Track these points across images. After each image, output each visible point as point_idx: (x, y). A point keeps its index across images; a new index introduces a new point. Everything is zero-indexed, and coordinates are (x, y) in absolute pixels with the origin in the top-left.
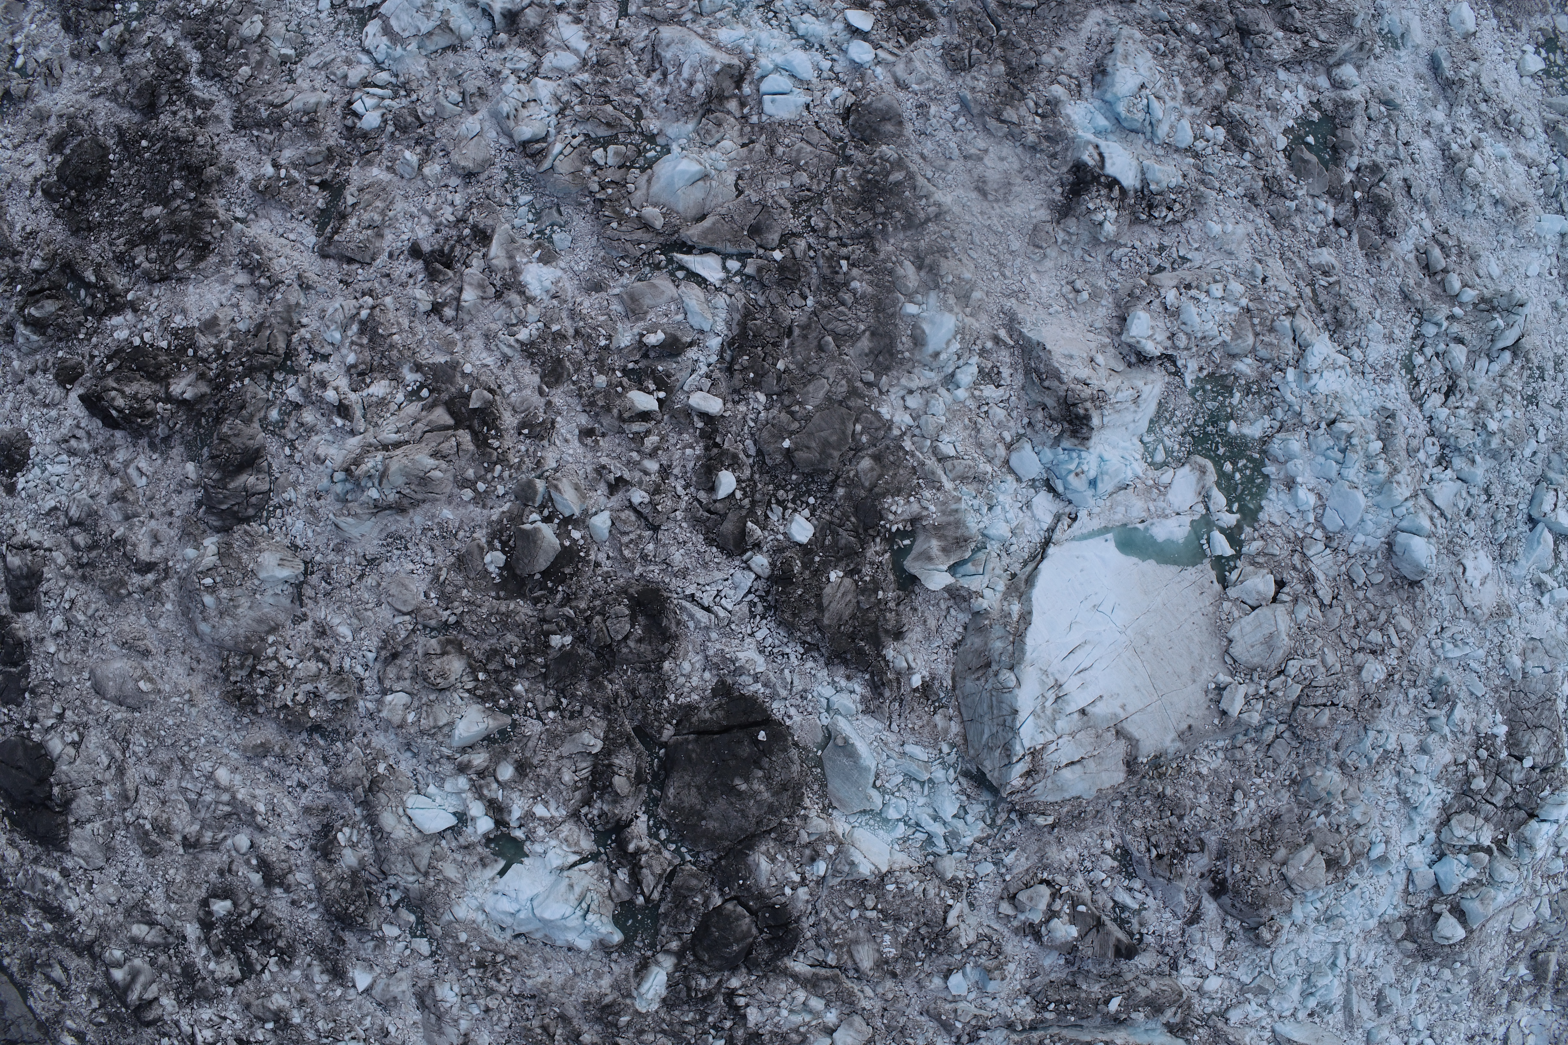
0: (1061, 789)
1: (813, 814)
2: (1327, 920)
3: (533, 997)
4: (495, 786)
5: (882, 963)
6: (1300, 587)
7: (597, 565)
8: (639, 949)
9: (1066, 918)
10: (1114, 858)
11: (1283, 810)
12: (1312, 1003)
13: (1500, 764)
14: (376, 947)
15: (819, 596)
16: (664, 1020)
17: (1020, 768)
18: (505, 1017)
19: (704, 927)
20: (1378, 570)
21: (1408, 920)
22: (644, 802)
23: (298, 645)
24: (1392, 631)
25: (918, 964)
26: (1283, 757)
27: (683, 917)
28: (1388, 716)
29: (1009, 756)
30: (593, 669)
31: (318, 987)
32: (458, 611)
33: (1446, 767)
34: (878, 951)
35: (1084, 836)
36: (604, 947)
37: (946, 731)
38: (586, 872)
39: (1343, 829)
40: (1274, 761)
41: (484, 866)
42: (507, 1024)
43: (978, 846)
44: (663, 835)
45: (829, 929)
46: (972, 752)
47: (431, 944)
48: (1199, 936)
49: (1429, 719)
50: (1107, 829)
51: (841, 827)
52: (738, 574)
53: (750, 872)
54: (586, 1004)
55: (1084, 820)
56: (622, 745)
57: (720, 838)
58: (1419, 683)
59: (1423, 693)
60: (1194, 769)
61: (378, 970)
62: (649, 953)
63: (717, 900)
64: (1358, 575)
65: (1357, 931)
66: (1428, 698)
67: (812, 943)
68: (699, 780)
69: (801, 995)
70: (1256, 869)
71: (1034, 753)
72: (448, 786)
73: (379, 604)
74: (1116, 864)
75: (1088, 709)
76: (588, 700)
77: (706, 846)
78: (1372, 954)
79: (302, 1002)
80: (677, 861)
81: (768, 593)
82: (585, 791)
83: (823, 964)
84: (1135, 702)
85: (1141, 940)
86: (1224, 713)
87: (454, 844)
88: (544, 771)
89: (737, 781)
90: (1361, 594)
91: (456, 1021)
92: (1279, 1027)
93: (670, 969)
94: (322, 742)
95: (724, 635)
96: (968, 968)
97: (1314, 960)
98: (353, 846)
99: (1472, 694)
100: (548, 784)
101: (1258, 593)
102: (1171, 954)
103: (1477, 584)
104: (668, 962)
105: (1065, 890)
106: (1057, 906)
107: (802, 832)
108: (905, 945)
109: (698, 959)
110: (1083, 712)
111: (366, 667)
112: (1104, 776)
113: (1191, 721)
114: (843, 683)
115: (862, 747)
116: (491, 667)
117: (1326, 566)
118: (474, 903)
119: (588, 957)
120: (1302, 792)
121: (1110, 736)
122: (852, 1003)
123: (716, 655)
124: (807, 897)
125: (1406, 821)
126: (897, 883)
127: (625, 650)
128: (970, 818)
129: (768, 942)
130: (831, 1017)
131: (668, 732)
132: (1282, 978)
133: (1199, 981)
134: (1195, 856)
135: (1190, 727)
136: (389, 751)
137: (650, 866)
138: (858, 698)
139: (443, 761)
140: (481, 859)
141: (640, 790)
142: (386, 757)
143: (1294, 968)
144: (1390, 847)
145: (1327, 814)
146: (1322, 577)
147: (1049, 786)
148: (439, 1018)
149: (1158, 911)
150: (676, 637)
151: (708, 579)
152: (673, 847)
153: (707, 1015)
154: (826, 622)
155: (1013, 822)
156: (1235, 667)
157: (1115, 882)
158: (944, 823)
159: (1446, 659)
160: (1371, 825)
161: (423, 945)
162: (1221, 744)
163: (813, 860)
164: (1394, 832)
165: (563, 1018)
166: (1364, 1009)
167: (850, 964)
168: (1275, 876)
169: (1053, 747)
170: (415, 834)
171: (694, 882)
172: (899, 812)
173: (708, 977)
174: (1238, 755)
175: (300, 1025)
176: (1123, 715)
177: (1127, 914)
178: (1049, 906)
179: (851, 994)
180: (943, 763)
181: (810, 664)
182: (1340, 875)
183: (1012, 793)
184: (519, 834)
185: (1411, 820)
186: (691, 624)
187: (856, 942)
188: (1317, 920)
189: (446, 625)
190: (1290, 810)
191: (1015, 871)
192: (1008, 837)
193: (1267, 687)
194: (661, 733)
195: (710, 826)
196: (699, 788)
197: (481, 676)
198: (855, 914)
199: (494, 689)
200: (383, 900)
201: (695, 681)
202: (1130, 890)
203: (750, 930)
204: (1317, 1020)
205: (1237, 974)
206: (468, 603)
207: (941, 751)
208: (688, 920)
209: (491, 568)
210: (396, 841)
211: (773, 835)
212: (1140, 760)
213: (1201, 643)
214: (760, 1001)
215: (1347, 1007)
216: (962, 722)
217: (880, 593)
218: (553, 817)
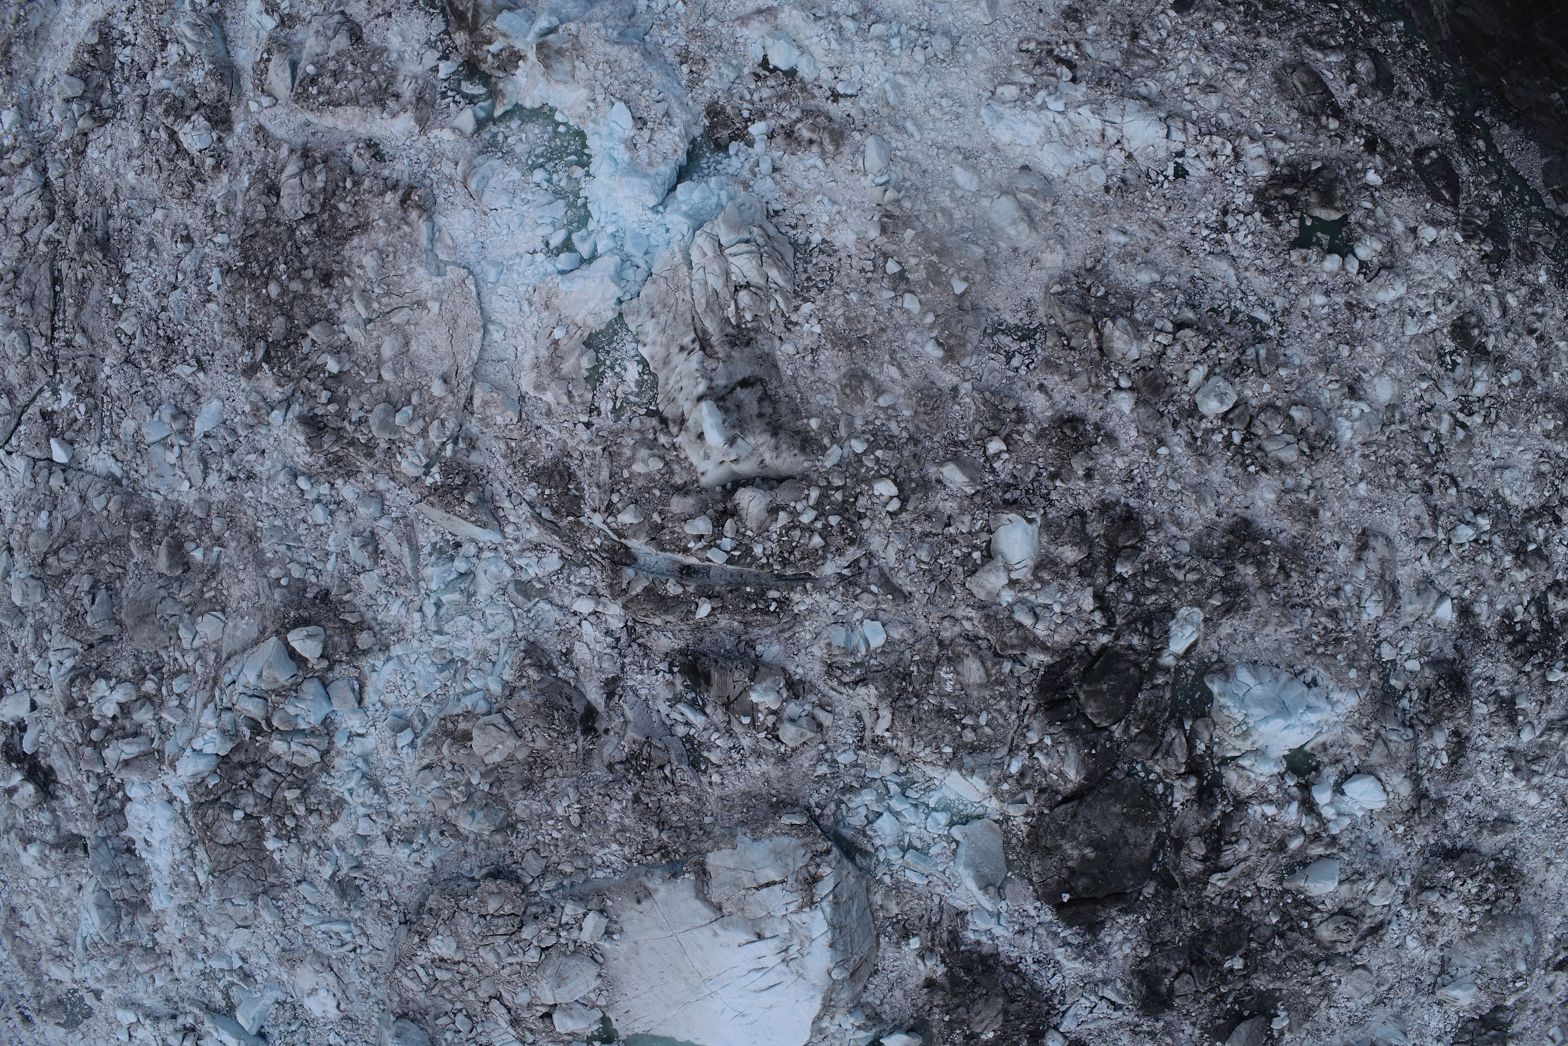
0: (778, 855)
1: (1019, 820)
2: (452, 661)
3: (1293, 607)
4: (1307, 829)
5: (954, 660)
6: (525, 1015)
7: (1194, 1024)
8: (1191, 667)
9: (761, 708)
10: (707, 760)
11: (521, 795)
12: (460, 565)
13: (267, 811)
14: (1428, 646)
15: (1006, 1021)
16: (1176, 596)
17: (825, 888)
18: (1322, 583)
19: (1131, 698)
20: (444, 1029)
21: (354, 651)
22: (1173, 818)
23: (1451, 924)
24: (425, 979)
25: (917, 658)
26: (530, 856)
27: (1149, 710)
28: (408, 875)
29: (835, 897)
30: (1209, 941)
31: (1485, 598)
32: (1317, 978)
33: (334, 819)
34: (958, 674)
35: (741, 785)
36: (1225, 670)
37: (886, 895)
38: (1234, 748)
39: (450, 767)
40: (537, 851)
41: (1324, 744)
42: (1321, 575)
43: (855, 784)
44: (1160, 788)
45: (1009, 700)
46: (864, 883)
47: (1379, 655)
48: (605, 665)
49: (359, 867)
50: (717, 792)
51: (993, 804)
52: (1073, 1027)
53: (1083, 761)
54: (1247, 608)
55: (743, 805)
56: (1193, 879)
57: (1111, 795)
58: (376, 906)
59: (370, 894)
60: (627, 850)
61: (1430, 622)
62: (1182, 663)
63: (1117, 731)
64: (463, 1024)
65: (415, 643)
66: (365, 887)
67: (1024, 681)
68: (1126, 851)
69: (1041, 630)
70: (550, 743)
71: (812, 904)
72: (1347, 821)
73: (1380, 968)
74: (705, 754)
75: (755, 938)
76: (1216, 910)
77: (1124, 786)
78: (394, 612)
79: (1500, 578)
80: (1149, 763)
81: (1048, 1013)
82: (1227, 829)
83: (1015, 660)
84: (704, 936)
85: (671, 665)
86: (602, 911)
87: (1347, 762)
88: (1262, 846)
89: (1092, 855)
90: (458, 1006)
91: (1368, 577)
92: (497, 538)
93: (1165, 653)
94: (1446, 842)
95: (1090, 976)
96: (863, 650)
97: (464, 618)
98: (1434, 751)
99: (311, 883)
100: (1261, 835)
101: (571, 1017)
102: (635, 646)
103: (322, 993)
104: (1167, 660)
105: (762, 735)
106: (771, 719)
107: (1030, 801)
108: (930, 679)
109: (1138, 665)
110: (760, 937)
111: (1398, 915)
112: (730, 864)
113: (638, 907)
114: (984, 939)
115: (971, 884)
116: (1295, 935)
117: (497, 1033)
118: (1340, 709)
119: (1240, 656)
120: (502, 814)
121: (728, 908)
122: (987, 617)
123: (1100, 961)
124: (1029, 734)
125: (371, 759)
126: (941, 753)
127: (1180, 962)
128: (863, 811)
129: (1068, 683)
130: (1007, 597)
131: (1149, 890)
132: (501, 602)
133: (600, 609)
134: (618, 759)
135: (639, 902)
136: (1391, 842)
137: (1178, 764)
138: (971, 926)
139: (1348, 845)
140: (1325, 750)
141: (1178, 832)
142: (1395, 836)
143: (488, 612)
144: (390, 742)
145: (469, 784)
146: (505, 1025)
147: (790, 861)
148: (1382, 576)
149: (655, 698)
150: (1133, 972)
151: (1100, 1023)
152: (1152, 777)
153: (1131, 603)
154: (1000, 1000)
155: (818, 805)
156: (594, 955)
157: (705, 735)
158: (889, 809)
159: (347, 922)
160: (415, 768)
161: (1387, 653)
162: (600, 874)
163: (1022, 774)
164: (387, 753)
165: (1267, 586)
166: (389, 542)
167: (989, 664)
168: (528, 735)
169: (792, 908)
170: (1382, 776)
171: (1137, 749)
172: (935, 819)
173: (1130, 647)
174: (581, 864)
175: (1506, 553)
176: (716, 926)
177: (690, 696)
178: (780, 720)
179: (988, 629)
180: (889, 864)
181: (1014, 955)
182: (450, 726)
183: (828, 852)
184: (1291, 782)
185: (366, 761)
186: (1119, 984)
187: (980, 686)
188: (465, 662)
189: (1328, 960)
190: (513, 794)
191: (814, 752)
192: (823, 791)
193: (559, 936)
194: (1156, 890)
195: (1119, 806)
196: (1127, 843)
197: (1305, 925)
198: (983, 719)
199: (1294, 912)
200: (1415, 695)
201: (1120, 936)
202: (687, 724)
203: (1087, 698)
204: (449, 537)
205: (557, 615)
206: (1307, 984)
207: (892, 876)
208: (1144, 706)
209: (1283, 1014)
210: (1401, 769)
211: (1060, 798)
212: (693, 878)
213: (628, 972)
214: (1080, 620)
215: (415, 549)
216: (870, 905)
217: (947, 1018)
218: (1261, 804)
